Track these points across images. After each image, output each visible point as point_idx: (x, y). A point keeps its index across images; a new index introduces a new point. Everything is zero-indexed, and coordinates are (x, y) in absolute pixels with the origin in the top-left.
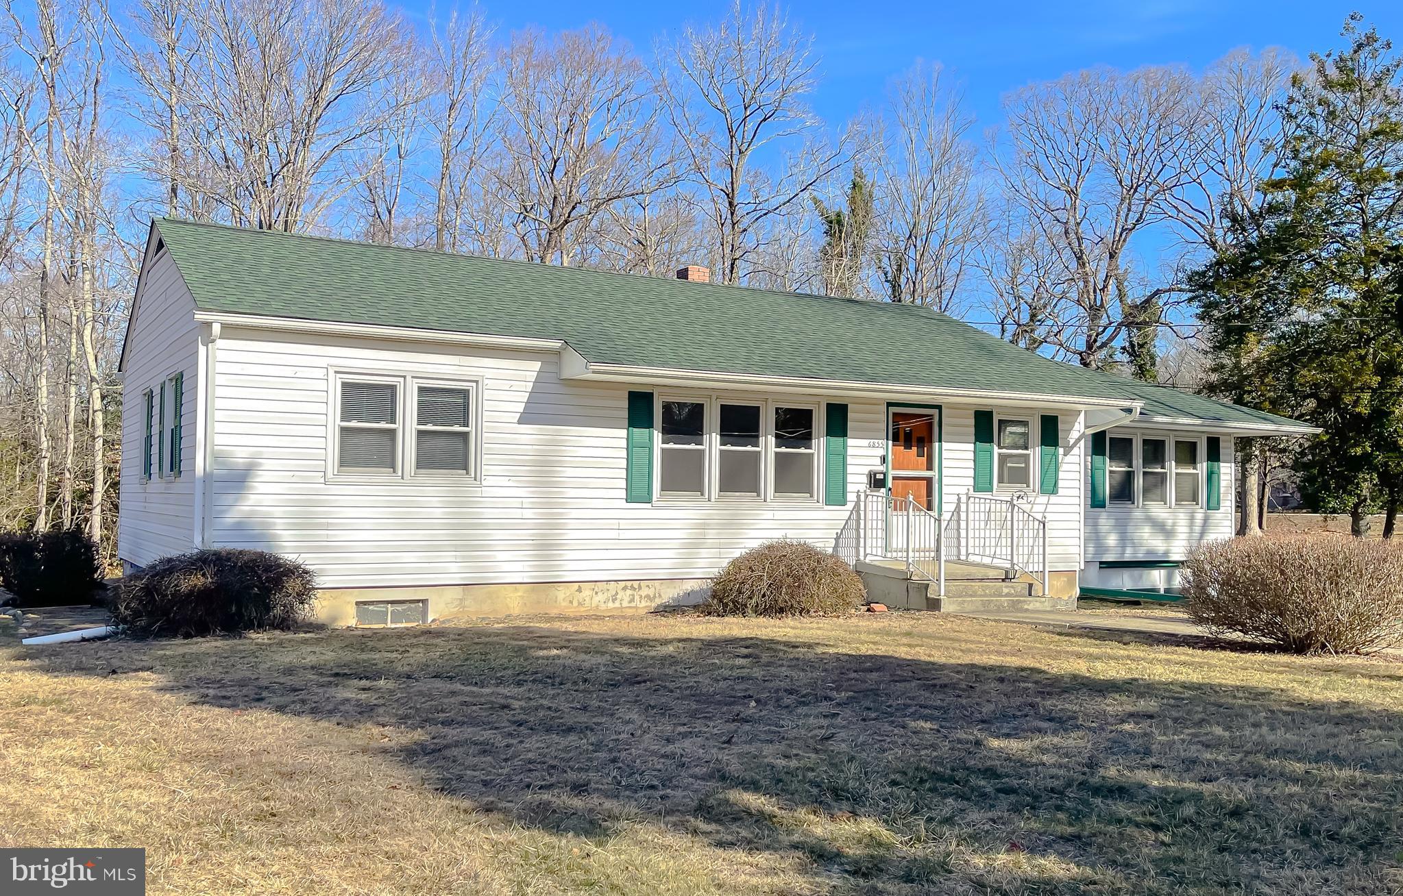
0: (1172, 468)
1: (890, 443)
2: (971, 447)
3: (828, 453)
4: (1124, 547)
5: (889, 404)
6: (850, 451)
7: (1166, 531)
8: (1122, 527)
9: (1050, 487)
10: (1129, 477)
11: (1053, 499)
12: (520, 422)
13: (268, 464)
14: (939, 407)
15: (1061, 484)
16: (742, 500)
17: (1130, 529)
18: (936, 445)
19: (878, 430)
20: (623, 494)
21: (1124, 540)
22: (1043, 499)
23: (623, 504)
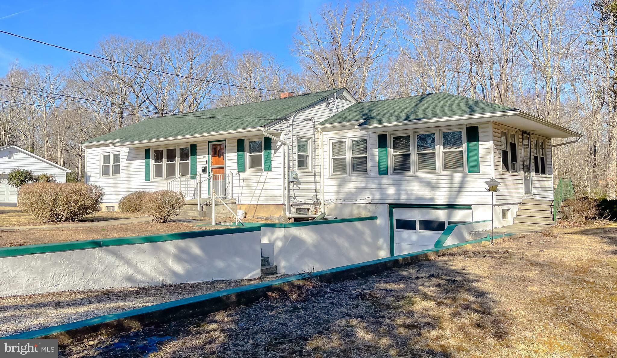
0: (439, 149)
1: (210, 156)
2: (236, 154)
3: (192, 162)
4: (399, 195)
5: (209, 142)
6: (198, 160)
7: (433, 186)
8: (398, 185)
9: (268, 168)
10: (406, 157)
11: (270, 173)
12: (127, 161)
13: (92, 175)
14: (225, 140)
15: (273, 166)
16: (170, 179)
17: (403, 186)
18: (225, 154)
19: (206, 152)
20: (144, 178)
21: (398, 192)
22: (266, 173)
23: (144, 181)
